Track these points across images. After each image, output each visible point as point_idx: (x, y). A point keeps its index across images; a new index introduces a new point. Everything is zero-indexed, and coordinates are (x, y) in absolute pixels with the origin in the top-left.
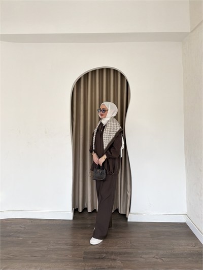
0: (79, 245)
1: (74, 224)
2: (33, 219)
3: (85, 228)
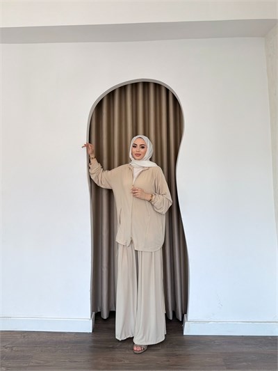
3: (112, 348)
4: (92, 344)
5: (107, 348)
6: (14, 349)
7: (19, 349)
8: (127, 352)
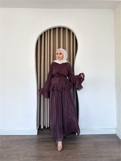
0: (42, 157)
1: (38, 139)
2: (8, 136)
3: (47, 141)
4: (37, 140)
5: (44, 141)
6: (3, 143)
7: (5, 143)
8: (53, 143)
